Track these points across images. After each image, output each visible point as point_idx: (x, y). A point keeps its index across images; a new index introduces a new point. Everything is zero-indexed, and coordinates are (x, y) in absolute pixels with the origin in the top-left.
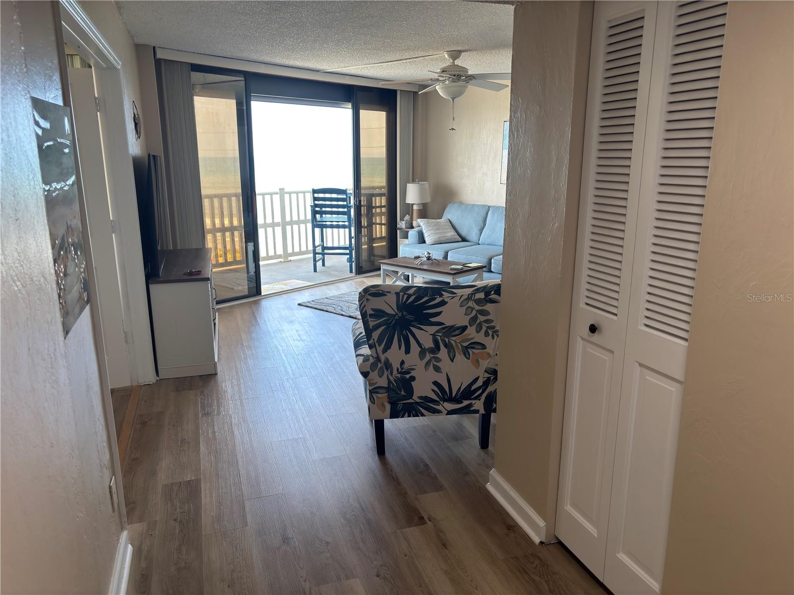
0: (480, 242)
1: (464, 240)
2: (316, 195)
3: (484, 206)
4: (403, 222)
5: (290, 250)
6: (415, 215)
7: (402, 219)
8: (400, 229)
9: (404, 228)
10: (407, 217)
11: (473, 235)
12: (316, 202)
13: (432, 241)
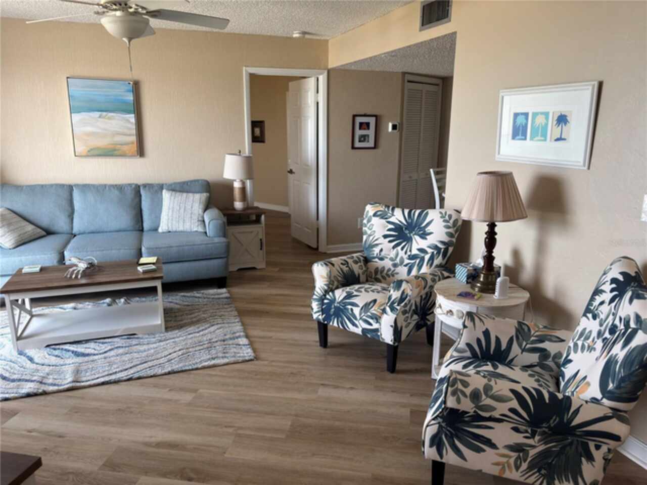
0: (75, 230)
11: (61, 224)
13: (13, 241)
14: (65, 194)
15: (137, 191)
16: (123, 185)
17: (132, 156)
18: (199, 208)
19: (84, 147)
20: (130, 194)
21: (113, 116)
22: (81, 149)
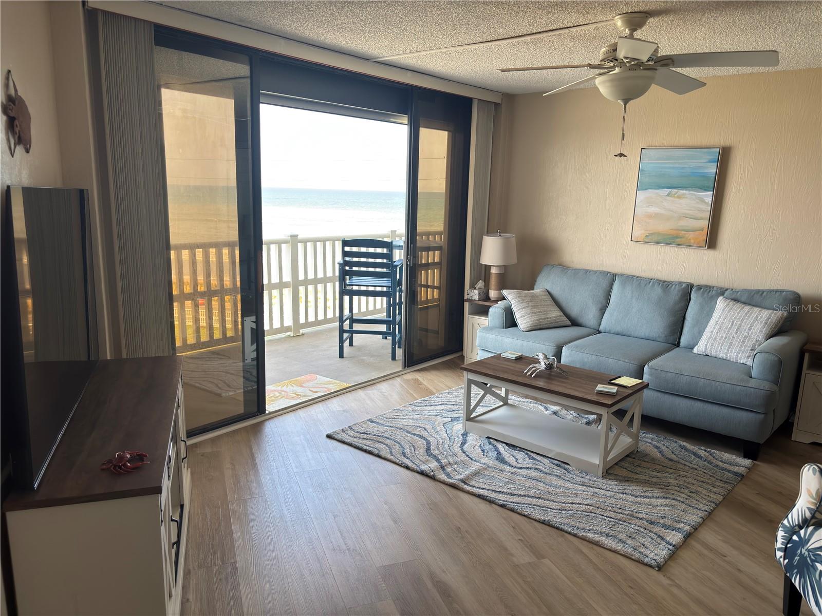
0: (602, 328)
1: (574, 323)
2: (347, 249)
3: (606, 273)
4: (476, 292)
5: (302, 320)
6: (493, 281)
7: (473, 287)
8: (470, 301)
9: (477, 299)
10: (480, 284)
11: (589, 317)
12: (347, 259)
13: (529, 324)
14: (604, 283)
15: (687, 292)
16: (671, 282)
17: (698, 246)
18: (761, 331)
19: (643, 232)
20: (675, 295)
21: (685, 194)
22: (639, 233)
